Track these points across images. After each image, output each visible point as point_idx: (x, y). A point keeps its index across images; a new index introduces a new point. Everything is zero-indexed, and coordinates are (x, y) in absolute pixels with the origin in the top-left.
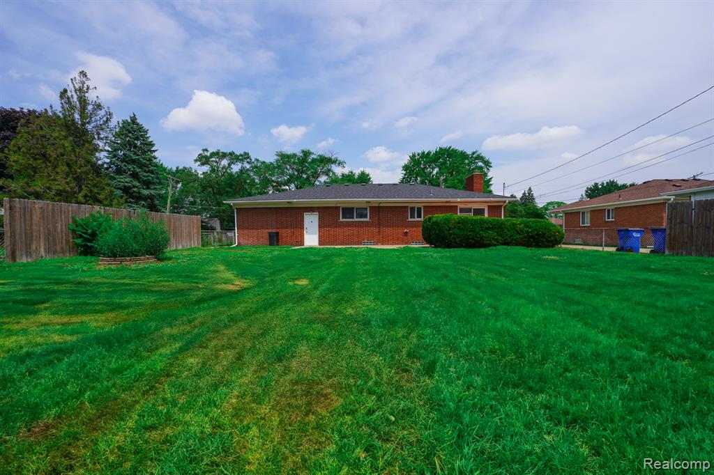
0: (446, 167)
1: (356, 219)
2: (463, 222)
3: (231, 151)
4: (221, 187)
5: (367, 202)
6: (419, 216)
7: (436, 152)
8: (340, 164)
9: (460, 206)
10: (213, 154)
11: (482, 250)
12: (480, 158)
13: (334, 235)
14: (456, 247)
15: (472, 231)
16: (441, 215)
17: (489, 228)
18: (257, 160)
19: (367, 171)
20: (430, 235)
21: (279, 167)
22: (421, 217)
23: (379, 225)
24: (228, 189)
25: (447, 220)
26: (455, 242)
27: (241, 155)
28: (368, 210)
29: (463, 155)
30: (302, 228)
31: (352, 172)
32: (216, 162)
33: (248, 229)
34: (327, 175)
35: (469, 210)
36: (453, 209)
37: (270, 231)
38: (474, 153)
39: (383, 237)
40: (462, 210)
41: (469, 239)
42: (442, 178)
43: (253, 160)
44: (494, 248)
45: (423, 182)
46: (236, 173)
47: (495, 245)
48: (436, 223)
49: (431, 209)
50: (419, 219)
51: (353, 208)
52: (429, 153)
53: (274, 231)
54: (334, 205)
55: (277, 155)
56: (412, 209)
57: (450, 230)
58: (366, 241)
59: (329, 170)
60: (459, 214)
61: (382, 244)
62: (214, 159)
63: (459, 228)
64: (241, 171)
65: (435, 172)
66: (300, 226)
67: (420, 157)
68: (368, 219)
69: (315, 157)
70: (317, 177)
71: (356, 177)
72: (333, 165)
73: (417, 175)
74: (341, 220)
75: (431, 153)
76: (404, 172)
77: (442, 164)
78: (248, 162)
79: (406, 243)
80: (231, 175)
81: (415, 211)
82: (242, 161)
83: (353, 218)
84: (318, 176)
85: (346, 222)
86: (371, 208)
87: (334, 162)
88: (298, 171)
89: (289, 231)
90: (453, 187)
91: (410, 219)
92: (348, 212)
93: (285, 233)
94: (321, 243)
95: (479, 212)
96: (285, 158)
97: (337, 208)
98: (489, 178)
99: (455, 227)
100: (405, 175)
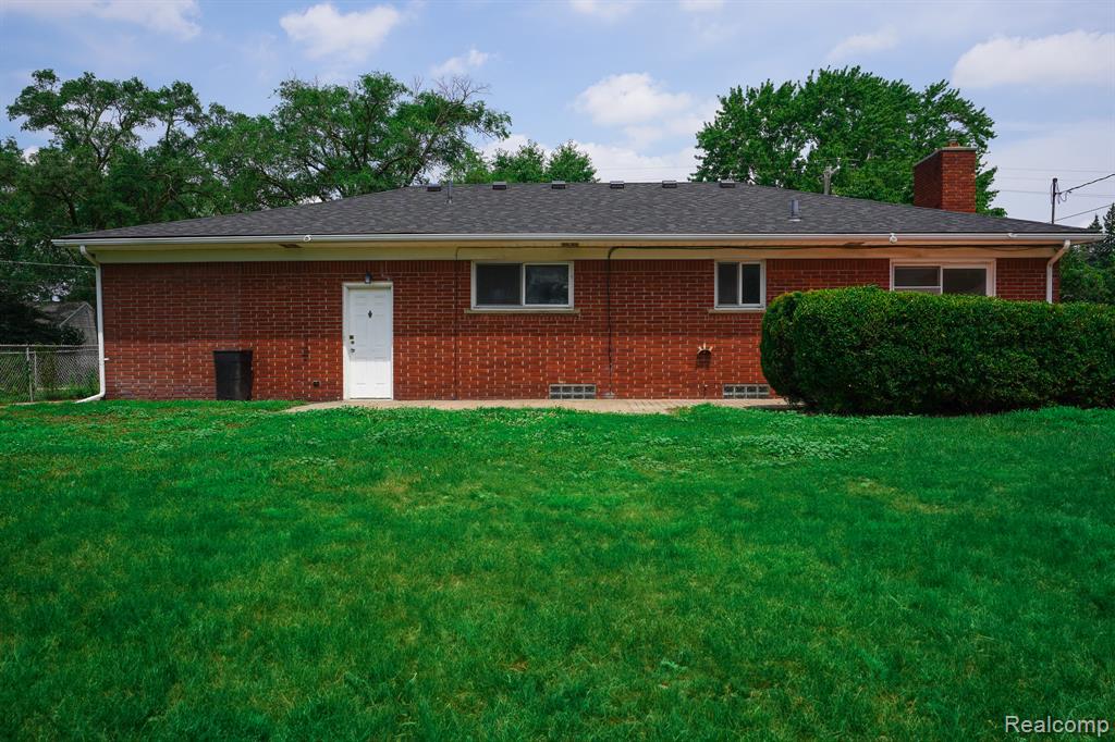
0: (843, 136)
1: (526, 307)
2: (909, 318)
3: (128, 79)
4: (97, 196)
5: (566, 245)
6: (751, 296)
7: (809, 84)
8: (495, 124)
9: (898, 260)
10: (72, 90)
11: (987, 421)
12: (954, 105)
13: (447, 364)
14: (889, 411)
15: (948, 351)
16: (829, 293)
17: (1009, 342)
18: (220, 110)
19: (581, 149)
20: (789, 367)
21: (288, 133)
22: (757, 301)
23: (608, 329)
24: (121, 206)
25: (854, 310)
26: (887, 395)
27: (166, 94)
28: (571, 273)
29: (900, 95)
30: (336, 335)
31: (531, 152)
32: (81, 114)
33: (143, 338)
34: (449, 160)
35: (927, 276)
36: (874, 270)
37: (223, 346)
38: (934, 91)
39: (621, 372)
40: (906, 276)
41: (934, 379)
42: (830, 170)
43: (206, 111)
44: (1028, 413)
45: (765, 182)
46: (151, 150)
47: (1035, 405)
48: (816, 323)
49: (793, 270)
50: (751, 307)
51: (517, 267)
52: (786, 89)
53: (235, 345)
54: (450, 256)
55: (283, 94)
56: (728, 271)
57: (863, 347)
58: (562, 384)
59: (458, 145)
60: (892, 288)
61: (621, 396)
62: (72, 107)
63: (898, 341)
64: (166, 145)
65: (805, 153)
66: (328, 332)
67: (759, 104)
68: (568, 307)
69: (410, 100)
70: (417, 169)
71: (546, 164)
72: (466, 128)
73: (748, 161)
74: (475, 307)
75: (792, 89)
76: (703, 153)
77: (829, 127)
78: (188, 118)
79: (705, 393)
80: (132, 159)
81: (737, 277)
82: (167, 112)
83: (517, 302)
84: (422, 163)
85: (491, 315)
86: (582, 266)
87: (474, 117)
88: (350, 145)
89: (289, 346)
90: (871, 197)
91: (718, 308)
92: (499, 279)
93: (273, 353)
94: (402, 389)
95: (967, 281)
96: (307, 103)
97: (460, 267)
98: (983, 171)
99: (882, 338)
100: (706, 162)
